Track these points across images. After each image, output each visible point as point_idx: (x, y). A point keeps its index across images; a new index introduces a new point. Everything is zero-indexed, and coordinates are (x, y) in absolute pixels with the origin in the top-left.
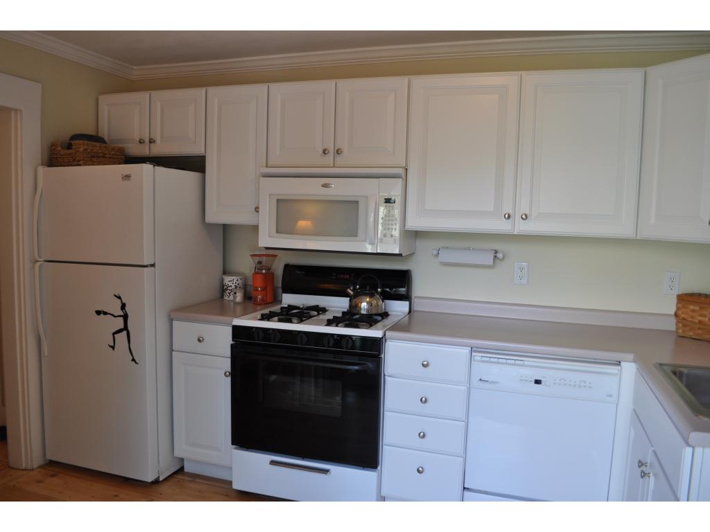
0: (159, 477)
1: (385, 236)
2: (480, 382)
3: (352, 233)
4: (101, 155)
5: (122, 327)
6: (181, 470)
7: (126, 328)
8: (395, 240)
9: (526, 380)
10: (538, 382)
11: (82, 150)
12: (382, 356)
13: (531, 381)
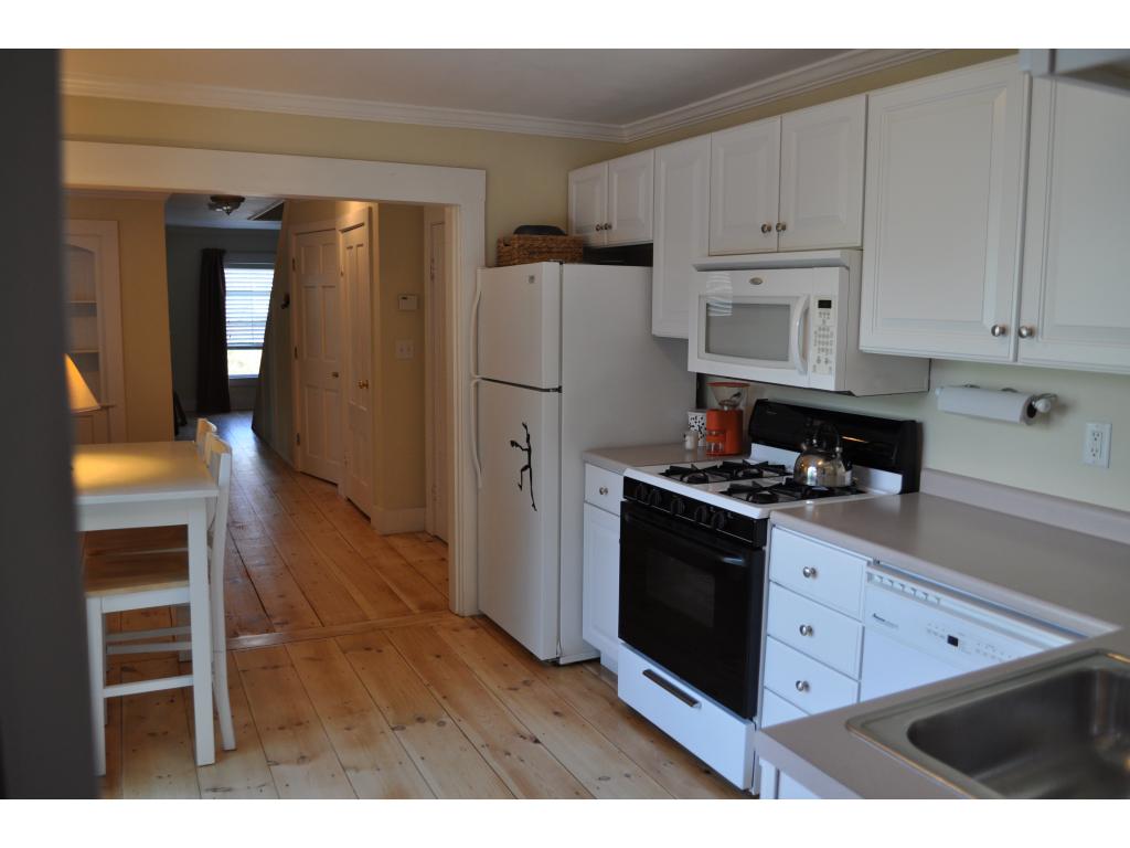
0: (558, 658)
1: (819, 361)
2: (874, 620)
3: (782, 356)
4: (544, 250)
5: (526, 463)
6: (597, 660)
7: (528, 466)
8: (830, 368)
9: (936, 634)
10: (953, 641)
11: (516, 246)
12: (766, 548)
13: (942, 637)
